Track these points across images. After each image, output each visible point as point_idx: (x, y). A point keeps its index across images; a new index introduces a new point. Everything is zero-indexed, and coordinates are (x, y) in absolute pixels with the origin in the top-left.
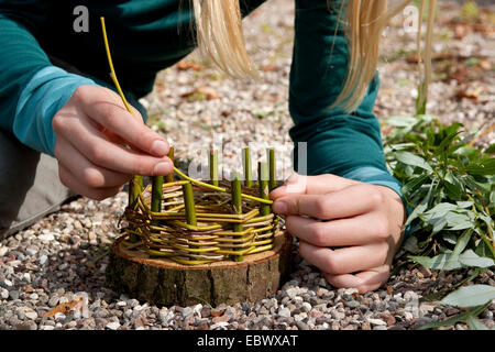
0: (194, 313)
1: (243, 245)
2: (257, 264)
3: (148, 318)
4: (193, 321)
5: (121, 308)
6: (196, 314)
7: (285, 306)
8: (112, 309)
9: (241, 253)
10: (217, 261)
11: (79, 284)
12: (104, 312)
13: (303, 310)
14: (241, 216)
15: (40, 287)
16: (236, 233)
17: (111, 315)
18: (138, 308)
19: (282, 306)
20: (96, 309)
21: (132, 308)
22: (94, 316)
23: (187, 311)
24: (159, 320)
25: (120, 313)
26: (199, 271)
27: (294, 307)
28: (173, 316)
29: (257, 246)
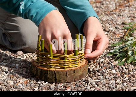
0: (61, 86)
1: (66, 64)
2: (70, 70)
3: (47, 87)
4: (60, 89)
5: (39, 84)
6: (61, 87)
7: (89, 85)
8: (36, 84)
9: (66, 67)
10: (58, 68)
11: (27, 75)
12: (34, 85)
13: (94, 87)
14: (66, 56)
15: (15, 76)
16: (64, 61)
17: (36, 86)
18: (44, 84)
19: (88, 85)
20: (31, 83)
21: (42, 84)
22: (30, 86)
23: (59, 85)
24: (50, 88)
25: (38, 85)
26: (52, 71)
27: (92, 86)
28: (54, 87)
29: (72, 65)
